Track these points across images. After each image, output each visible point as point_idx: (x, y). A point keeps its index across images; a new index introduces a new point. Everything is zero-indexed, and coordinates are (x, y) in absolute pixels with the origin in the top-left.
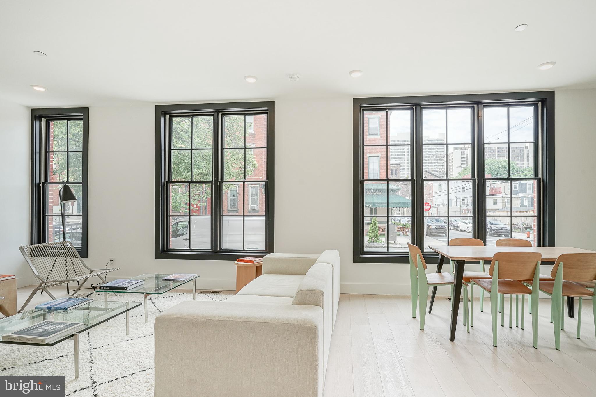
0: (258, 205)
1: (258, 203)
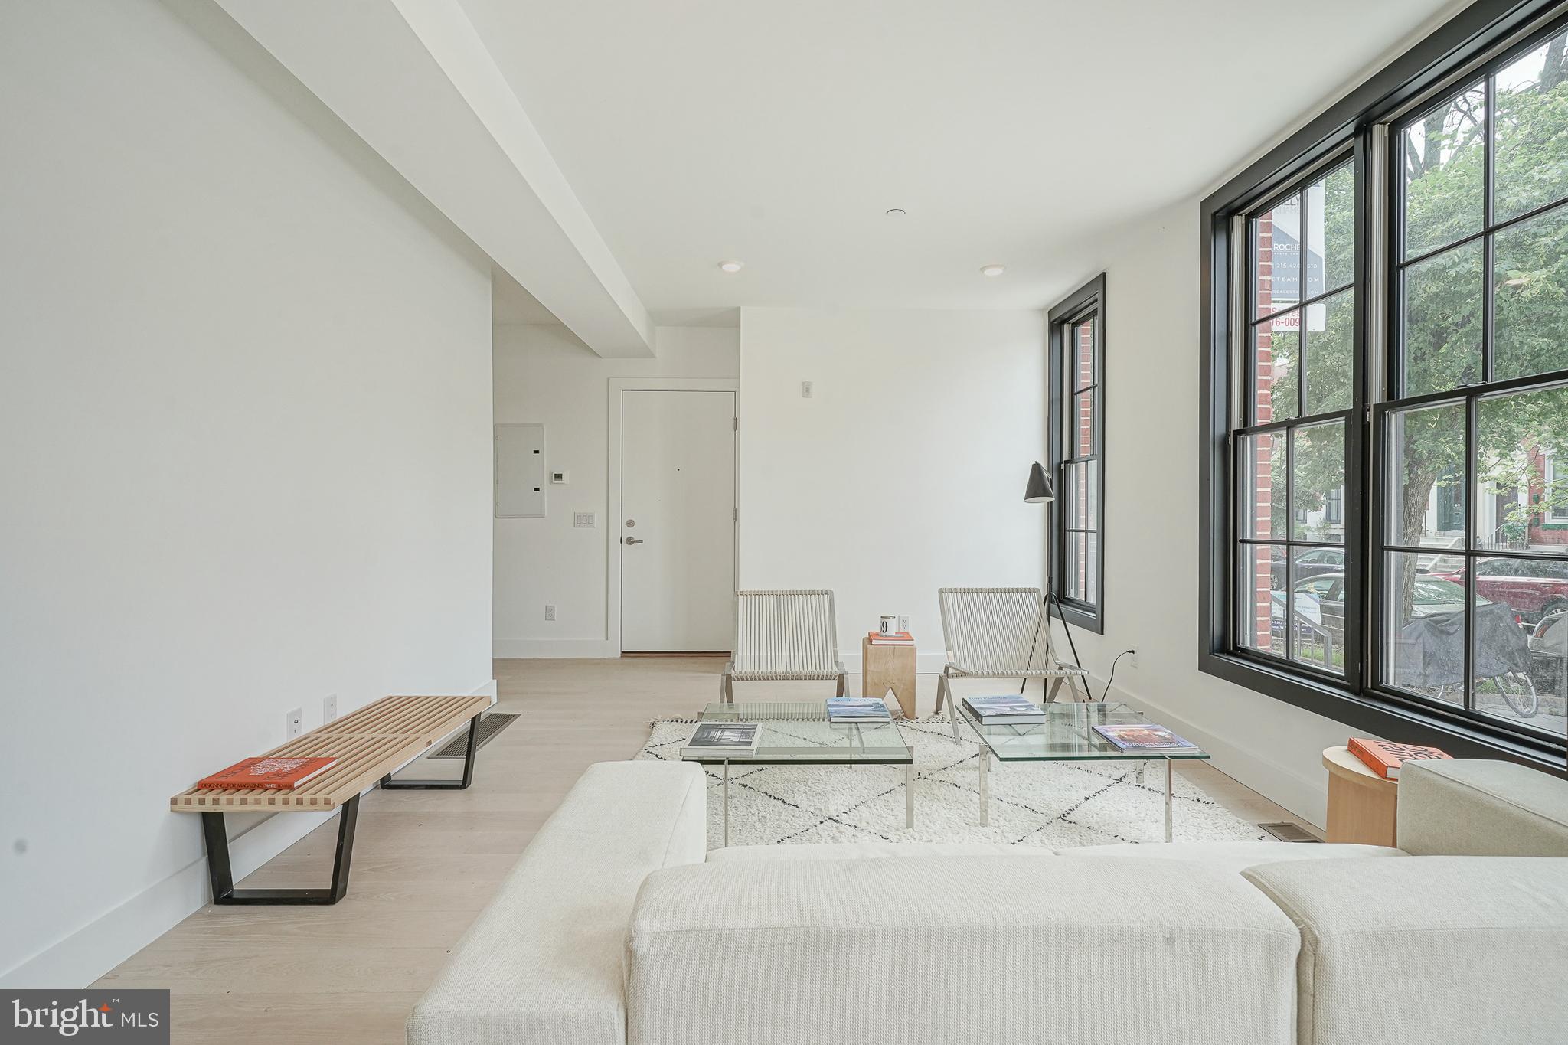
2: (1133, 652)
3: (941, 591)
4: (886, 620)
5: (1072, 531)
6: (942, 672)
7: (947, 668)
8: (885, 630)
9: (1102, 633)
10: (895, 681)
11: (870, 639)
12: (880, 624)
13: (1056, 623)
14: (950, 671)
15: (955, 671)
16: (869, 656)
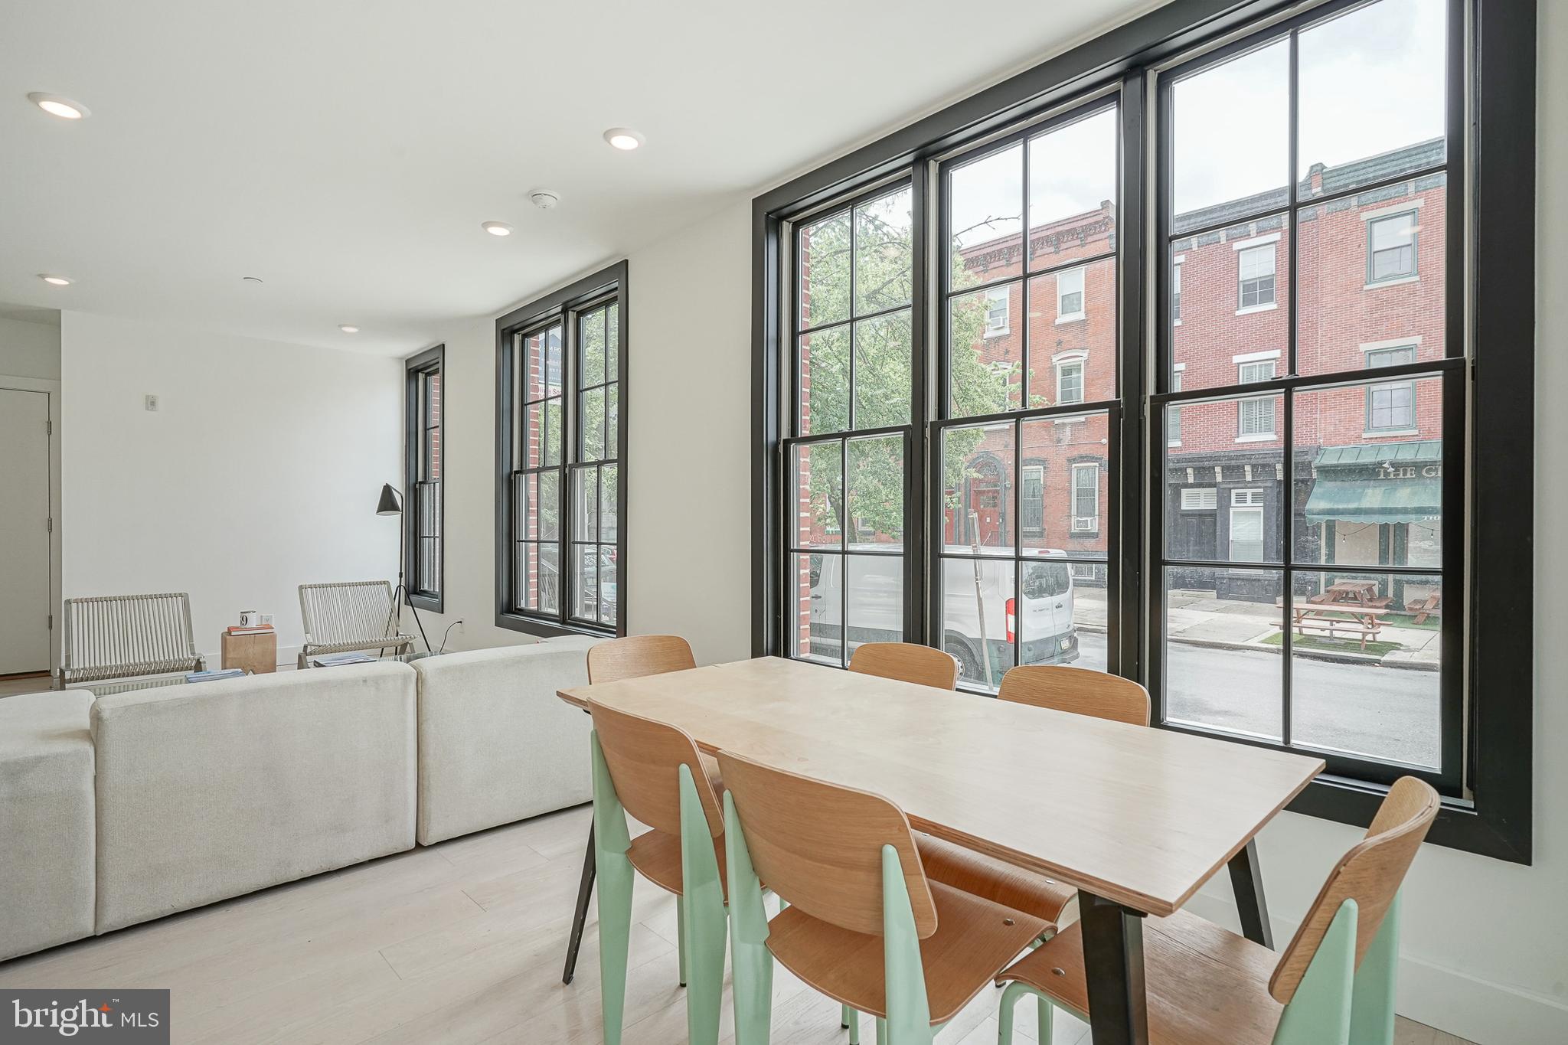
0: (1097, 518)
1: (1097, 513)
2: (461, 622)
3: (301, 587)
4: (246, 614)
5: (426, 537)
6: (302, 651)
7: (305, 647)
8: (245, 623)
9: (443, 613)
10: (256, 664)
11: (229, 632)
12: (240, 619)
13: (407, 610)
14: (309, 650)
15: (313, 648)
16: (228, 646)
